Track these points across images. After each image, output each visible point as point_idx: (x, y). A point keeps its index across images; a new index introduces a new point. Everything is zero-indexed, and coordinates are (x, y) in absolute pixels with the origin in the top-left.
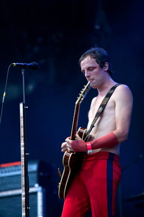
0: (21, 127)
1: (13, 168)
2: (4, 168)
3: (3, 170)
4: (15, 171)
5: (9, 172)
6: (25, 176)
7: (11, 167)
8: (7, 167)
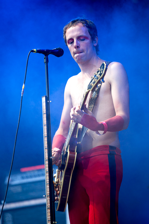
0: (44, 125)
1: (36, 173)
2: (25, 173)
3: (24, 175)
4: (39, 176)
5: (31, 177)
6: (49, 184)
7: (33, 171)
8: (29, 171)
